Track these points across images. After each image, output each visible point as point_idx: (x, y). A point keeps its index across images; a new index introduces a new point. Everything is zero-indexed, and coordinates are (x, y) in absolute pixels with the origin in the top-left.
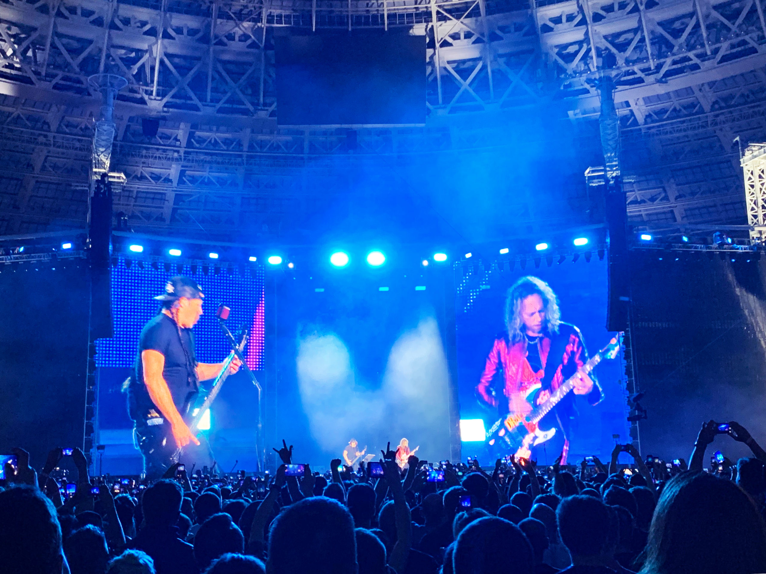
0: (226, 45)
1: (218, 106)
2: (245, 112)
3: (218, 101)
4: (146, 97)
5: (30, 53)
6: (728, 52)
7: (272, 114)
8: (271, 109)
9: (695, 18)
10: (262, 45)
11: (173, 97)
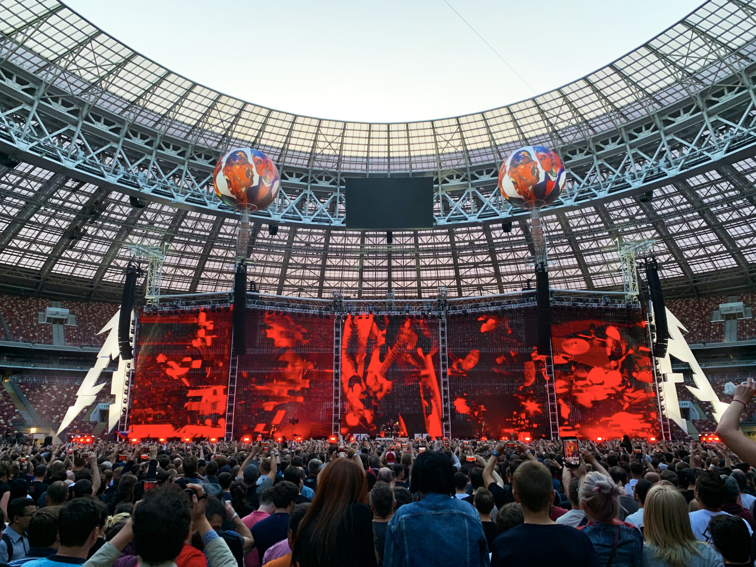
0: (317, 183)
1: (312, 218)
2: (328, 221)
3: (312, 215)
4: (271, 213)
5: (205, 188)
6: (614, 186)
7: (343, 223)
8: (342, 219)
9: (593, 167)
10: (338, 182)
11: (287, 213)
